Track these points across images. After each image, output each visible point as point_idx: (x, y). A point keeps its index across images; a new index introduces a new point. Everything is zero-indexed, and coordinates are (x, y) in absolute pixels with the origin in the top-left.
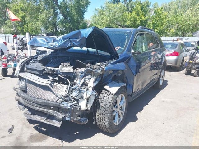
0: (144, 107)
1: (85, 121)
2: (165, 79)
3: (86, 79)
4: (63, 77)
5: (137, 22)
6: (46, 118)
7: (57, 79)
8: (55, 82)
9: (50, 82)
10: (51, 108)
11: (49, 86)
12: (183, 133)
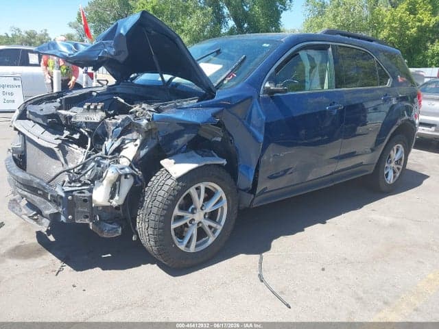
0: (306, 227)
1: (112, 231)
2: (408, 167)
3: (128, 139)
4: (86, 134)
5: (408, 30)
6: (35, 212)
7: (77, 136)
8: (72, 143)
9: (59, 142)
10: (39, 192)
11: (56, 150)
12: (359, 299)
